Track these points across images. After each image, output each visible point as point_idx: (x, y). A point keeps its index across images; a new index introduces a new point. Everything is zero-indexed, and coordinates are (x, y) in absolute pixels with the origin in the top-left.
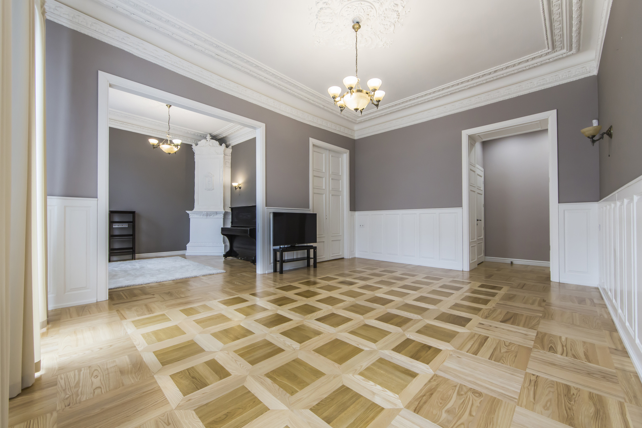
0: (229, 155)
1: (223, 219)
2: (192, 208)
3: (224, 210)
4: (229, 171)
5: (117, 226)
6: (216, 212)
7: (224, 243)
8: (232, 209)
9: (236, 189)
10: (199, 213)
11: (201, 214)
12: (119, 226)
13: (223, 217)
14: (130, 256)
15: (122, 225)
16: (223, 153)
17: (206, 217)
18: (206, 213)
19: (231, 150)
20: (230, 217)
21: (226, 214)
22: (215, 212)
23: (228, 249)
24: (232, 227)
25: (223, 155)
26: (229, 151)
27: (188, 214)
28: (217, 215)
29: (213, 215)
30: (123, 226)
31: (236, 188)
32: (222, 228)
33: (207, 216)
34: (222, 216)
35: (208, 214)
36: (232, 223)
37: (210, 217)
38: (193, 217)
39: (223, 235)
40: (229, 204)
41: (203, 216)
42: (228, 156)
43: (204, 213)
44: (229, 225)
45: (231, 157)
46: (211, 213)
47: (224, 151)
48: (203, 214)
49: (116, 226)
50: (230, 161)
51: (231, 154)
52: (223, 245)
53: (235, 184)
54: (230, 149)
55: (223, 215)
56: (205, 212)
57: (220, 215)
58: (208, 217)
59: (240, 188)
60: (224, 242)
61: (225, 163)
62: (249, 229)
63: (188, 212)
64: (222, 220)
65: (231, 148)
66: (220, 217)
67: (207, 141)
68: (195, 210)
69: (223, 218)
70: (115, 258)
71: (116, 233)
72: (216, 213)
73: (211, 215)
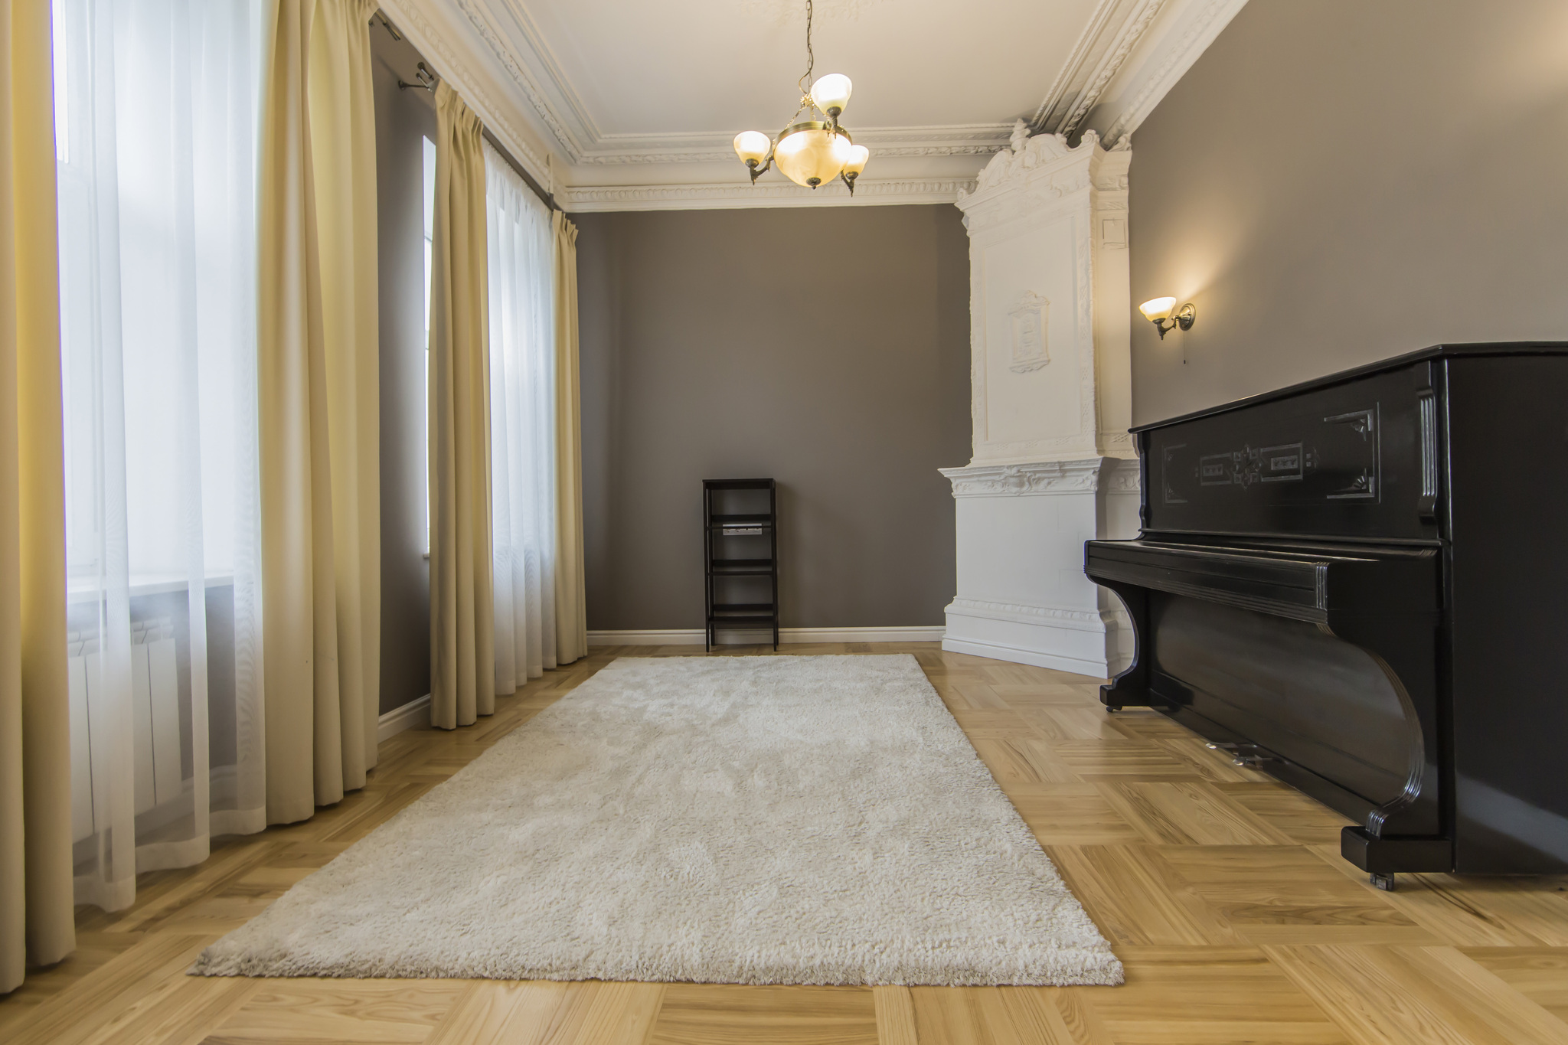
0: (1117, 185)
1: (1093, 497)
2: (962, 454)
3: (1099, 452)
4: (1118, 262)
5: (732, 532)
6: (1061, 464)
7: (1102, 615)
8: (1146, 437)
9: (1163, 331)
10: (992, 473)
11: (997, 478)
12: (739, 530)
13: (1094, 488)
14: (764, 636)
15: (747, 528)
16: (1088, 177)
17: (1015, 489)
18: (1014, 471)
19: (1130, 153)
20: (1135, 482)
21: (1108, 470)
22: (1053, 464)
23: (1129, 660)
24: (1146, 536)
25: (1089, 188)
26: (1121, 159)
27: (948, 482)
28: (1063, 477)
29: (1046, 481)
30: (750, 532)
31: (1165, 325)
32: (1089, 546)
33: (1021, 485)
34: (1090, 481)
35: (1026, 477)
36: (1147, 514)
37: (1034, 488)
38: (967, 491)
39: (1095, 586)
40: (1122, 417)
41: (1003, 485)
42: (1114, 189)
43: (1008, 472)
44: (1128, 530)
45: (1126, 193)
46: (1035, 472)
47: (1094, 168)
48: (1002, 477)
49: (731, 530)
50: (1123, 214)
51: (1130, 175)
52: (1100, 626)
53: (1155, 307)
54: (1121, 149)
55: (1094, 478)
56: (1010, 467)
57: (1080, 479)
58: (1025, 488)
59: (1186, 324)
60: (1105, 611)
61: (1098, 227)
62: (1323, 568)
63: (946, 472)
64: (1091, 501)
65: (1129, 145)
66: (1080, 487)
67: (1014, 152)
68: (974, 462)
69: (1098, 494)
70: (730, 637)
71: (733, 553)
72: (1062, 469)
73: (1039, 480)
